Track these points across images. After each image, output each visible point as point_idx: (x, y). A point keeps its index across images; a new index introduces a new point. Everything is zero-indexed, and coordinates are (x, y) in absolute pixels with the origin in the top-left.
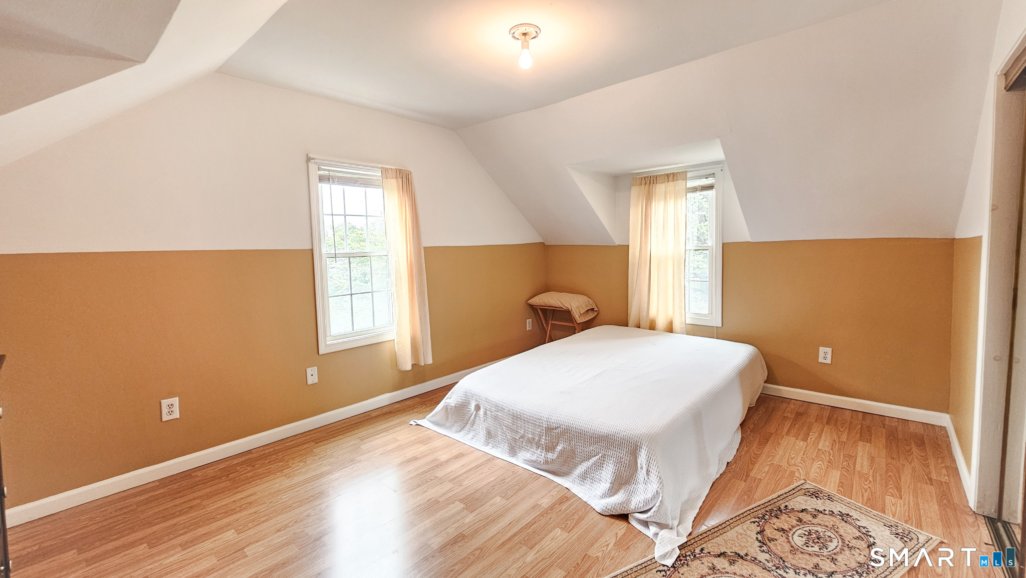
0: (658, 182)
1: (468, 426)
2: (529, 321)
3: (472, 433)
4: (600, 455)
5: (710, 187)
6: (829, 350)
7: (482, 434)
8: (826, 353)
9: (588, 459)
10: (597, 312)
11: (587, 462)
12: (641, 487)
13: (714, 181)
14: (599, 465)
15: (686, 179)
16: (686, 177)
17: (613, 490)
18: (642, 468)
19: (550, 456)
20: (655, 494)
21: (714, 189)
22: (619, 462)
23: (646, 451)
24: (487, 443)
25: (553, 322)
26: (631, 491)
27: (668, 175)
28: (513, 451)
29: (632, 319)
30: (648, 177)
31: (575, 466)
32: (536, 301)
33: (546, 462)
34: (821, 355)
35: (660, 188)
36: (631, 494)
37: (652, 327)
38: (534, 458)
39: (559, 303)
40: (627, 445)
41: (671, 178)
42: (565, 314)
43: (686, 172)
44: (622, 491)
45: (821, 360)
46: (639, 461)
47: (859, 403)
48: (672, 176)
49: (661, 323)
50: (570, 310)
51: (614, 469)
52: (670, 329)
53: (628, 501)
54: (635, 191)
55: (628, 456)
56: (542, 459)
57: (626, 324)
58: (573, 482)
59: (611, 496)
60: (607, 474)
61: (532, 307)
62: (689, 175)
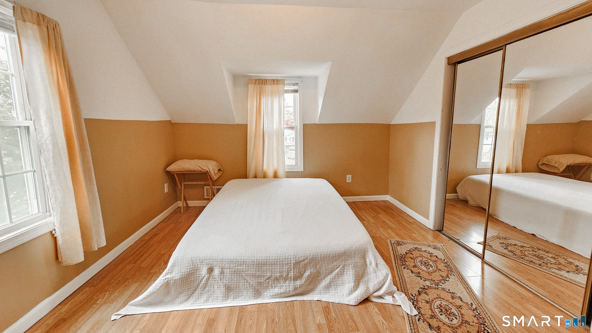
0: (267, 83)
1: (198, 291)
2: (166, 185)
3: (205, 296)
4: (341, 266)
5: (296, 91)
6: (350, 176)
7: (219, 291)
8: (349, 178)
9: (331, 272)
10: (223, 171)
11: (330, 275)
12: (372, 276)
13: (298, 88)
14: (341, 274)
15: (284, 84)
16: (284, 83)
17: (356, 286)
18: (371, 264)
19: (298, 283)
20: (386, 276)
21: (298, 93)
22: (355, 266)
23: (372, 252)
24: (226, 297)
25: (185, 183)
26: (367, 281)
27: (274, 80)
28: (258, 293)
29: (251, 172)
30: (261, 79)
31: (320, 282)
32: (172, 168)
33: (296, 289)
34: (347, 179)
35: (269, 88)
36: (367, 283)
37: (265, 176)
38: (282, 290)
39: (197, 167)
40: (359, 253)
41: (276, 82)
42: (204, 176)
43: (284, 80)
44: (361, 284)
45: (347, 181)
46: (368, 260)
47: (362, 198)
48: (276, 81)
49: (270, 173)
50: (209, 171)
51: (353, 272)
52: (276, 176)
53: (368, 288)
54: (251, 87)
55: (360, 260)
56: (291, 288)
57: (245, 177)
58: (320, 293)
59: (356, 290)
60: (349, 277)
61: (169, 173)
62: (286, 82)
